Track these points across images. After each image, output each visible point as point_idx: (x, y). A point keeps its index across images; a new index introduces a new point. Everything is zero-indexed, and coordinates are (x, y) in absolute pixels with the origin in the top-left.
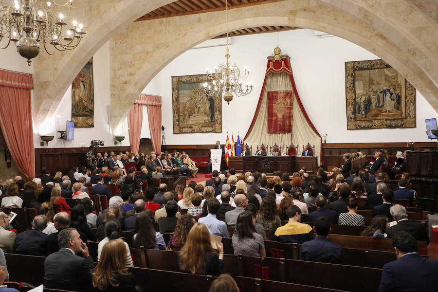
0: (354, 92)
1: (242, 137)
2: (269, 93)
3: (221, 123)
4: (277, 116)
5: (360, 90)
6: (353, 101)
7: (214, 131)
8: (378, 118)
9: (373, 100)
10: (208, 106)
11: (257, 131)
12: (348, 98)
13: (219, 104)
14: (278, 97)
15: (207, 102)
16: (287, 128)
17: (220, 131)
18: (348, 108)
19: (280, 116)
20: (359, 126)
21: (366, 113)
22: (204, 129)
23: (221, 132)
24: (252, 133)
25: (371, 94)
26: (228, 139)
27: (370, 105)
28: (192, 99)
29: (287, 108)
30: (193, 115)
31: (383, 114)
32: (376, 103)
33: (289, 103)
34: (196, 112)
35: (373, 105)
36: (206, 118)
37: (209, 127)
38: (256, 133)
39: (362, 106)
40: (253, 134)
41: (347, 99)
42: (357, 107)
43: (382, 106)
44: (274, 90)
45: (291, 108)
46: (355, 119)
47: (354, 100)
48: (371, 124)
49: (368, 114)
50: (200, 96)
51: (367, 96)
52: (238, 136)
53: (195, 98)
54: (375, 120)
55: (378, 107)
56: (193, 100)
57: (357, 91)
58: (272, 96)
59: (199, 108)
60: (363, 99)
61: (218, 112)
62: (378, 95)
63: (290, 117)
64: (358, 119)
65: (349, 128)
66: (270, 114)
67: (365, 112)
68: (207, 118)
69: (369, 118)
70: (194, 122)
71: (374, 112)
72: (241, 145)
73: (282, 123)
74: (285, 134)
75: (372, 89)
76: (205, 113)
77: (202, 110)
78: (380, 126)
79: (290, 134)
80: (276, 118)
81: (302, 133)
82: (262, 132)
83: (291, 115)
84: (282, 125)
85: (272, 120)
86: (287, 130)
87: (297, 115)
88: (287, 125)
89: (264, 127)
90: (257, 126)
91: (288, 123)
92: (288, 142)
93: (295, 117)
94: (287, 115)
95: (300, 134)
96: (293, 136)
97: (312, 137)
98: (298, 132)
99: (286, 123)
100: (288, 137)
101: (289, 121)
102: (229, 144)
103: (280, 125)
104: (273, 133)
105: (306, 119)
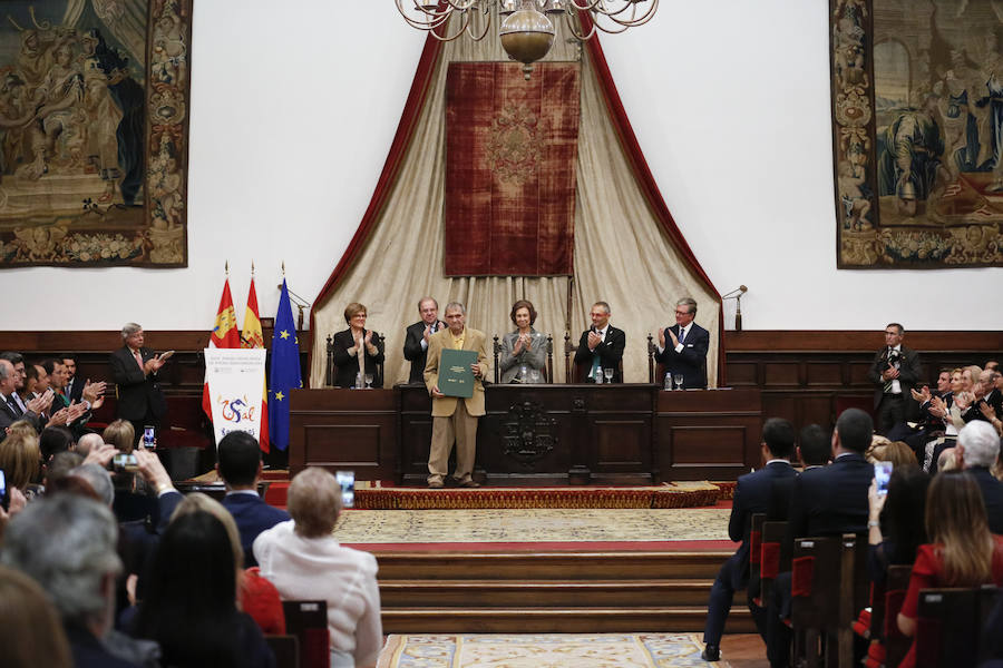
0: (870, 93)
1: (305, 293)
2: (454, 68)
3: (181, 218)
4: (493, 188)
5: (891, 89)
6: (862, 133)
7: (141, 259)
8: (969, 217)
9: (948, 137)
10: (108, 125)
11: (388, 261)
12: (844, 119)
13: (173, 112)
14: (504, 93)
15: (107, 100)
16: (547, 249)
17: (178, 258)
18: (843, 165)
19: (511, 189)
20: (890, 251)
21: (921, 194)
22: (79, 247)
23: (184, 264)
24: (361, 269)
25: (942, 105)
26: (226, 301)
27: (934, 159)
28: (17, 82)
29: (548, 152)
30: (22, 170)
31: (993, 199)
32: (963, 151)
33: (557, 124)
34: (40, 157)
35: (951, 160)
36: (95, 187)
37: (112, 235)
38: (384, 273)
39: (904, 160)
40: (367, 277)
41: (836, 125)
42: (881, 162)
43: (988, 166)
44: (481, 58)
45: (567, 152)
46: (874, 217)
47: (870, 128)
48: (942, 247)
49: (931, 197)
50: (67, 67)
51: (924, 117)
52: (283, 288)
53: (37, 79)
54: (957, 226)
55: (972, 168)
56: (23, 90)
57: (878, 90)
58: (472, 83)
59: (58, 132)
60: (908, 128)
61: (164, 158)
62: (971, 118)
63: (561, 196)
64: (884, 221)
65: (846, 258)
66: (460, 175)
67: (916, 188)
68: (103, 187)
69: (933, 215)
70: (22, 210)
71: (954, 190)
72: (300, 331)
73: (519, 225)
74: (534, 277)
75: (945, 85)
76: (93, 159)
77: (74, 141)
78: (980, 255)
79: (560, 283)
80: (490, 200)
81: (626, 277)
82: (413, 270)
83: (568, 187)
84: (520, 232)
85: (468, 210)
86: (548, 264)
87: (596, 185)
88: (548, 233)
89: (426, 240)
90: (390, 235)
91: (551, 224)
92: (551, 319)
93: (591, 195)
94: (548, 185)
95: (614, 281)
96: (576, 291)
97: (674, 299)
98: (604, 274)
99: (542, 226)
100: (548, 294)
101: (560, 217)
102: (233, 326)
103: (512, 232)
104: (473, 274)
105: (648, 208)
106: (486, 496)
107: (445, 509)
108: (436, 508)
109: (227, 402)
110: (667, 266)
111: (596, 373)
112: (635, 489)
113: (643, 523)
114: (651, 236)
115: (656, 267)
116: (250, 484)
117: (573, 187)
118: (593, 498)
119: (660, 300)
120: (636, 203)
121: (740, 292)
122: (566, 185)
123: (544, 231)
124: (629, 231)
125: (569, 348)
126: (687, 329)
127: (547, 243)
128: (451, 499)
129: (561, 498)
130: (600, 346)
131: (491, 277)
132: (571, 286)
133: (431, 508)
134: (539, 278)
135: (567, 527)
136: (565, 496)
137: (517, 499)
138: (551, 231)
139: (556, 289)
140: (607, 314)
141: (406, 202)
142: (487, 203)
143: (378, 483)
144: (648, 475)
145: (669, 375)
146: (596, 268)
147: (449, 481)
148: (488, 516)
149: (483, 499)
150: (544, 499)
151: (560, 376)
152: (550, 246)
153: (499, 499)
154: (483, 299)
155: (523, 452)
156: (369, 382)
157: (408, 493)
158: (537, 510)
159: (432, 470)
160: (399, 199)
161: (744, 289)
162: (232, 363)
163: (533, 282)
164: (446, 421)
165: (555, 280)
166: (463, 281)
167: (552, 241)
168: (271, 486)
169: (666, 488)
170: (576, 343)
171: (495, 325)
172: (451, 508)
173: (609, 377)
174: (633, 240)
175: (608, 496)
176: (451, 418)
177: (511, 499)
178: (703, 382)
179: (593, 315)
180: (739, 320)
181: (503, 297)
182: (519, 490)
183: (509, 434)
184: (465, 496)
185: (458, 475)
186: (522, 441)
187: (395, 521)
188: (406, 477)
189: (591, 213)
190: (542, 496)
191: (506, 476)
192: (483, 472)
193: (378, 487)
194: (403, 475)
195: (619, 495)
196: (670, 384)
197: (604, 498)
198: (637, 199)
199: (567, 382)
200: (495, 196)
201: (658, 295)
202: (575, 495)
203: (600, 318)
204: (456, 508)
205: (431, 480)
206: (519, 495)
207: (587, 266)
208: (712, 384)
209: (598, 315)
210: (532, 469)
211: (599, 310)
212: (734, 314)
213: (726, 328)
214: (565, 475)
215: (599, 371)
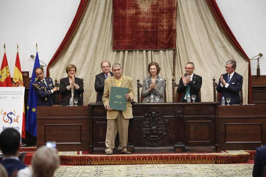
4: (136, 7)
11: (85, 43)
16: (163, 36)
19: (145, 7)
26: (5, 63)
38: (82, 49)
63: (170, 10)
66: (120, 1)
73: (149, 25)
74: (156, 51)
79: (169, 53)
80: (135, 13)
81: (202, 50)
82: (96, 47)
83: (173, 6)
84: (150, 28)
85: (124, 18)
86: (163, 43)
87: (187, 5)
88: (163, 29)
89: (103, 33)
90: (85, 31)
91: (165, 24)
92: (165, 71)
93: (184, 10)
94: (163, 5)
95: (196, 52)
96: (177, 57)
97: (225, 60)
98: (191, 48)
99: (160, 25)
100: (164, 59)
101: (169, 21)
102: (8, 76)
103: (146, 28)
104: (126, 49)
105: (213, 15)
106: (134, 158)
107: (114, 164)
108: (109, 165)
109: (5, 113)
110: (222, 44)
111: (188, 97)
112: (207, 154)
113: (211, 171)
114: (214, 30)
115: (217, 45)
116: (14, 154)
117: (175, 6)
118: (186, 159)
119: (219, 61)
120: (207, 13)
121: (259, 57)
122: (172, 5)
123: (161, 28)
124: (203, 27)
125: (174, 85)
126: (232, 75)
127: (163, 34)
128: (116, 160)
129: (171, 159)
130: (190, 84)
131: (136, 51)
132: (175, 55)
133: (107, 165)
134: (159, 51)
135: (174, 173)
136: (172, 158)
137: (149, 160)
138: (165, 28)
139: (167, 56)
140: (193, 68)
141: (93, 14)
142: (133, 14)
143: (81, 152)
144: (214, 147)
145: (223, 98)
146: (187, 46)
147: (115, 151)
148: (135, 168)
149: (132, 160)
150: (162, 159)
151: (170, 99)
152: (164, 35)
153: (140, 159)
154: (132, 62)
155: (152, 136)
156: (76, 102)
157: (96, 157)
158: (159, 165)
159: (107, 146)
160: (90, 12)
161: (261, 55)
162: (7, 94)
163: (156, 53)
164: (113, 121)
165: (167, 52)
166: (121, 53)
167: (165, 33)
168: (27, 155)
169: (223, 154)
170: (178, 83)
171: (138, 73)
172: (117, 164)
173: (194, 99)
174: (205, 32)
175: (194, 158)
176: (116, 119)
177: (146, 159)
178: (240, 101)
179: (186, 68)
180: (258, 70)
181: (141, 60)
182: (150, 155)
183: (145, 127)
184: (123, 158)
185: (120, 148)
186: (152, 131)
187: (88, 171)
188: (95, 149)
189: (184, 18)
190: (161, 158)
191: (143, 148)
192: (132, 146)
193: (81, 154)
194: (93, 148)
195: (199, 157)
196: (224, 102)
197: (192, 159)
198: (208, 11)
199: (174, 102)
200: (138, 11)
201: (218, 58)
202: (177, 157)
203: (190, 70)
204: (119, 164)
205: (107, 151)
206: (150, 158)
207: (183, 45)
208: (245, 102)
209: (189, 68)
210: (156, 144)
211: (189, 66)
212: (256, 67)
213: (252, 75)
214: (172, 148)
215: (189, 96)
